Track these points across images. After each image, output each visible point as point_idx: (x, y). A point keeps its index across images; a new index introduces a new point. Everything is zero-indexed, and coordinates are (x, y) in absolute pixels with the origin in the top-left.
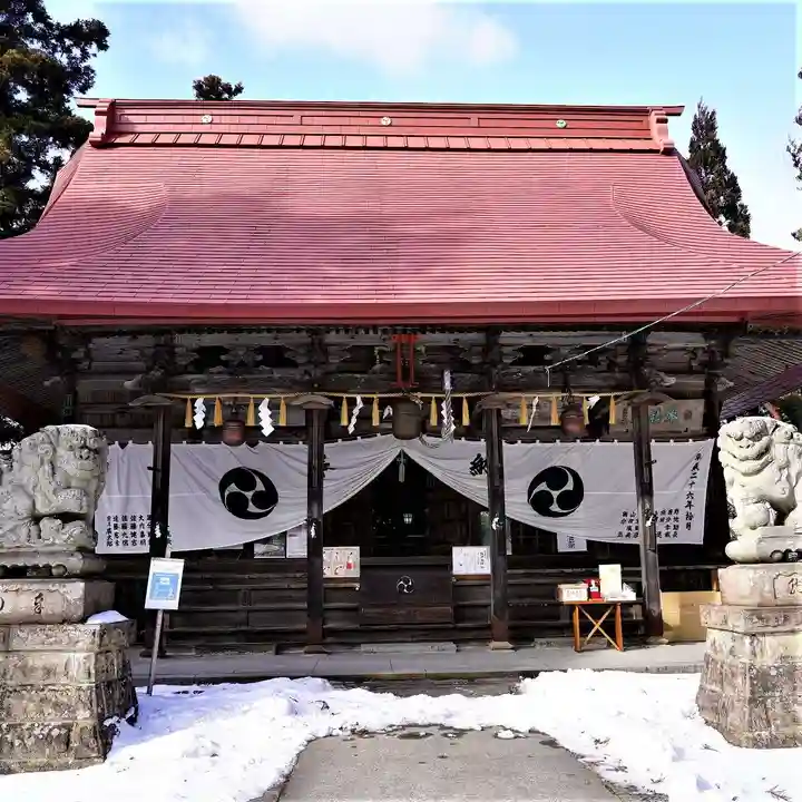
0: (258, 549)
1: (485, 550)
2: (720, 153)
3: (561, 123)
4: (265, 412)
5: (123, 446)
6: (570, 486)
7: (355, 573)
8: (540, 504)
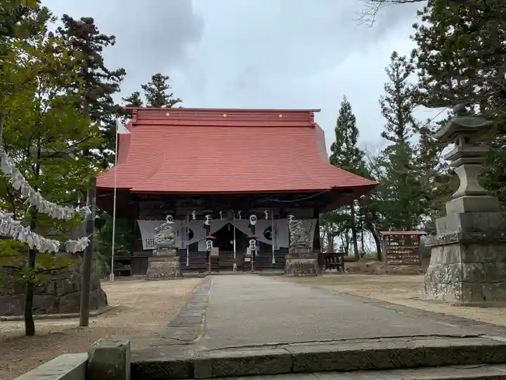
3: (281, 116)
7: (217, 254)
8: (268, 236)
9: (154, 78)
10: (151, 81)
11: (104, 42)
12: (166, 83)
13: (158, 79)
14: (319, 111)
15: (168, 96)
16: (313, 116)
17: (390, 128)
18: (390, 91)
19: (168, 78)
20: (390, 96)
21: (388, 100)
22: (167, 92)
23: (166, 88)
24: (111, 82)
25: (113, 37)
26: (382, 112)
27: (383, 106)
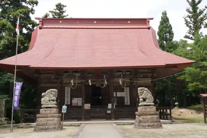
1: (111, 104)
2: (167, 19)
3: (129, 22)
7: (89, 108)
9: (57, 6)
10: (55, 8)
12: (65, 9)
13: (60, 7)
14: (152, 19)
15: (65, 16)
16: (149, 22)
18: (190, 12)
19: (65, 6)
20: (190, 14)
21: (189, 17)
22: (64, 14)
23: (64, 12)
26: (185, 24)
27: (186, 20)
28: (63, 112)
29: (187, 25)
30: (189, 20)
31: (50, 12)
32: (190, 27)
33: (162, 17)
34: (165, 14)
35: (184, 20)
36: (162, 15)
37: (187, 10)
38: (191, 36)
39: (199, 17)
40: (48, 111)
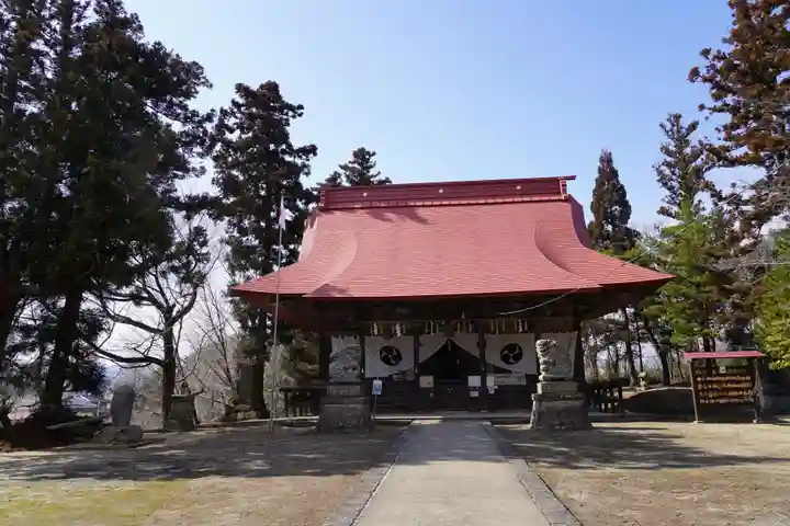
0: (395, 377)
2: (615, 174)
3: (519, 188)
4: (398, 328)
5: (343, 337)
6: (517, 352)
8: (505, 359)
9: (355, 154)
10: (352, 159)
11: (290, 113)
12: (372, 160)
13: (362, 156)
14: (573, 178)
15: (372, 176)
16: (565, 186)
17: (672, 202)
18: (668, 152)
19: (374, 154)
20: (669, 159)
21: (668, 165)
22: (372, 172)
23: (371, 167)
24: (299, 162)
25: (301, 107)
26: (659, 181)
27: (660, 173)
28: (374, 393)
29: (665, 184)
30: (667, 172)
31: (342, 167)
32: (671, 189)
33: (599, 169)
34: (607, 160)
35: (656, 173)
36: (599, 164)
37: (662, 149)
38: (675, 209)
39: (693, 165)
40: (343, 390)
